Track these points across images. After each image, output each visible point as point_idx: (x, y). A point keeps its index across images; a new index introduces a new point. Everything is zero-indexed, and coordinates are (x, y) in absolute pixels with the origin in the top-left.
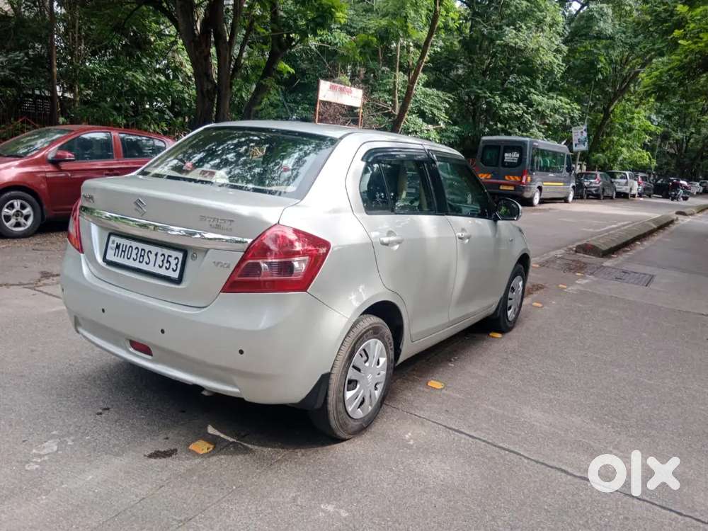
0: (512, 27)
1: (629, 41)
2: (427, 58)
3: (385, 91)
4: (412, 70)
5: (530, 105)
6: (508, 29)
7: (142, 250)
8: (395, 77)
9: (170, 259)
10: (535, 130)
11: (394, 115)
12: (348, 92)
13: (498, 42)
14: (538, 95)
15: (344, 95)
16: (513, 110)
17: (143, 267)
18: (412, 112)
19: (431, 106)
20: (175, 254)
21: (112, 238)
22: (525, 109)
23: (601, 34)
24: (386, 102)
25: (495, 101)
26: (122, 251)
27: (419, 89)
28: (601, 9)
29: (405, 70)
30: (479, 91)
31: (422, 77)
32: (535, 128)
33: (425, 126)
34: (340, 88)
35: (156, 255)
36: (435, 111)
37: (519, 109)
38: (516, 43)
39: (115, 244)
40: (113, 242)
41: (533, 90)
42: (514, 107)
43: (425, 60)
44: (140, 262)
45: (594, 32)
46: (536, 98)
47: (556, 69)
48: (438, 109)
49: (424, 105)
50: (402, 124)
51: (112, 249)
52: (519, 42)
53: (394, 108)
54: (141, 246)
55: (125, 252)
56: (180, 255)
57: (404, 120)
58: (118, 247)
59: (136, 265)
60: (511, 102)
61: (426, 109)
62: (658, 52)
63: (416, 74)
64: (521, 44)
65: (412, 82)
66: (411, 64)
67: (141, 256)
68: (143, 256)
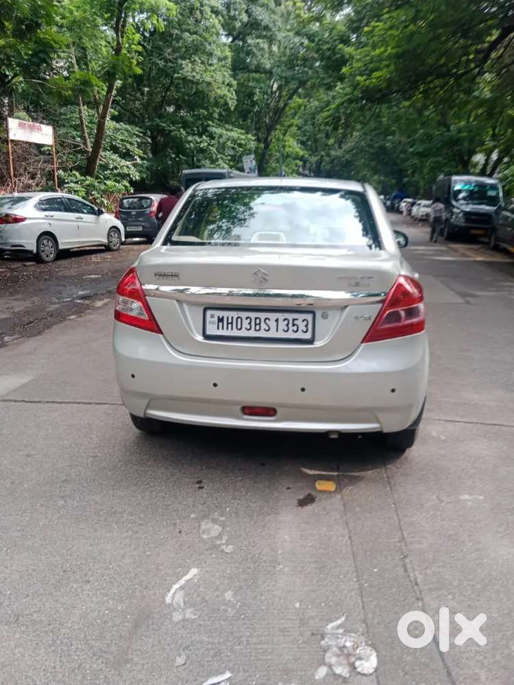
0: (188, 61)
1: (284, 75)
2: (114, 92)
3: (71, 126)
4: (99, 104)
5: (212, 137)
6: (183, 62)
7: (256, 318)
8: (80, 112)
9: (296, 322)
10: (220, 162)
11: (87, 152)
12: (38, 129)
13: (176, 75)
14: (216, 128)
15: (34, 133)
16: (197, 143)
17: (262, 334)
18: (105, 149)
19: (122, 140)
20: (301, 317)
21: (209, 313)
22: (209, 141)
23: (260, 68)
24: (74, 138)
25: (181, 134)
26: (228, 323)
27: (110, 124)
28: (258, 43)
29: (93, 104)
30: (164, 125)
31: (111, 111)
32: (220, 160)
33: (123, 162)
34: (30, 125)
35: (277, 320)
36: (128, 146)
37: (204, 142)
38: (194, 77)
39: (216, 318)
40: (212, 316)
41: (210, 123)
42: (199, 140)
43: (113, 94)
44: (256, 330)
45: (253, 66)
46: (217, 131)
47: (230, 102)
48: (131, 144)
49: (115, 140)
50: (98, 161)
51: (212, 323)
52: (196, 75)
53: (85, 144)
54: (253, 315)
55: (232, 323)
56: (309, 317)
57: (99, 157)
58: (221, 320)
59: (252, 334)
60: (194, 134)
61: (119, 144)
62: (327, 86)
63: (105, 108)
64: (198, 77)
65: (103, 117)
66: (97, 97)
67: (256, 325)
68: (259, 324)
